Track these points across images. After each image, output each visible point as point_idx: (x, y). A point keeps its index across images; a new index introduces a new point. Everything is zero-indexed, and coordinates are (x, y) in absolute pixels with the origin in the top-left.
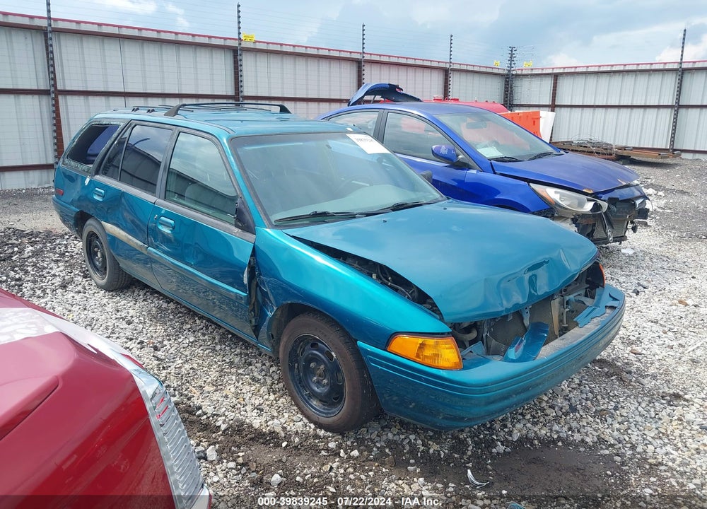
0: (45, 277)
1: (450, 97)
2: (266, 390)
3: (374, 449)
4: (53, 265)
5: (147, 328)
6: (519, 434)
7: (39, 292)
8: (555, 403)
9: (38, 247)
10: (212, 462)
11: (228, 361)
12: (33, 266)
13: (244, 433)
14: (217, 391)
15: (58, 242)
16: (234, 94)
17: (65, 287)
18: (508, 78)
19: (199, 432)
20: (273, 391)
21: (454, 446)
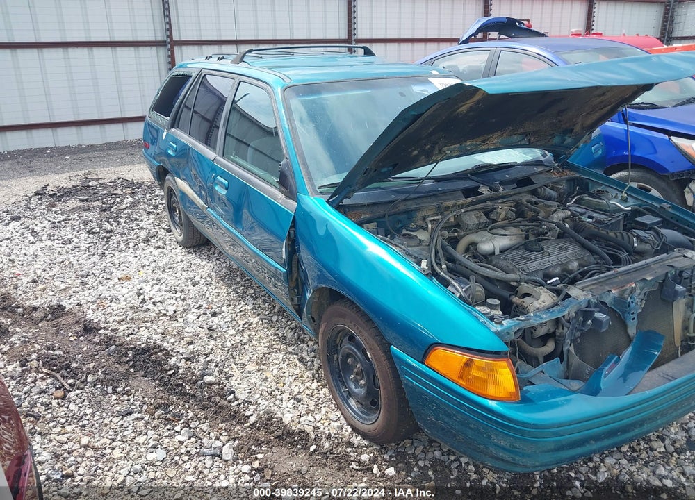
0: (133, 230)
1: (593, 32)
2: (310, 375)
3: (415, 469)
4: (145, 217)
5: (211, 290)
6: (606, 474)
7: (122, 245)
8: (666, 433)
9: (137, 198)
10: (226, 461)
11: (280, 335)
12: (126, 217)
13: (272, 429)
14: (259, 371)
15: (156, 193)
16: (347, 37)
17: (148, 241)
18: (669, 6)
19: (222, 422)
20: (319, 377)
21: (516, 478)
